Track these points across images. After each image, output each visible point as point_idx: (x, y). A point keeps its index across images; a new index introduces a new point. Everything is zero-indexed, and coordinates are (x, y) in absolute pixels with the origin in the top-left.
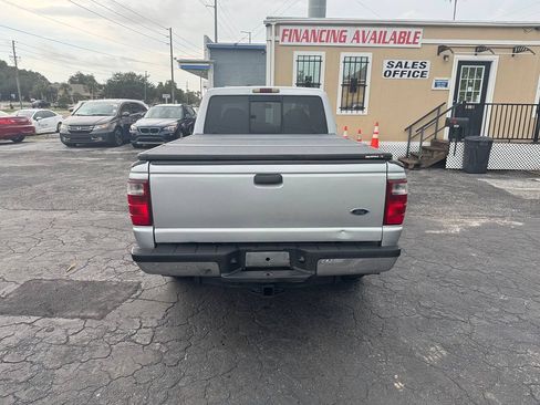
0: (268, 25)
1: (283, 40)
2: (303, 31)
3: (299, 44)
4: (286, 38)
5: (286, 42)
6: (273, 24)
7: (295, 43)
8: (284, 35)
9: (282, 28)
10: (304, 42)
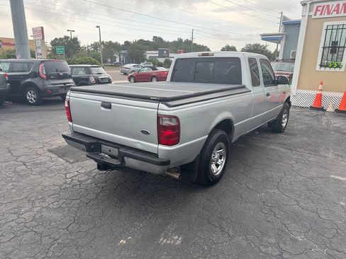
0: (304, 5)
1: (315, 15)
2: (335, 5)
3: (330, 16)
4: (319, 13)
5: (318, 16)
6: (308, 3)
7: (326, 16)
8: (317, 10)
9: (315, 5)
10: (334, 14)
